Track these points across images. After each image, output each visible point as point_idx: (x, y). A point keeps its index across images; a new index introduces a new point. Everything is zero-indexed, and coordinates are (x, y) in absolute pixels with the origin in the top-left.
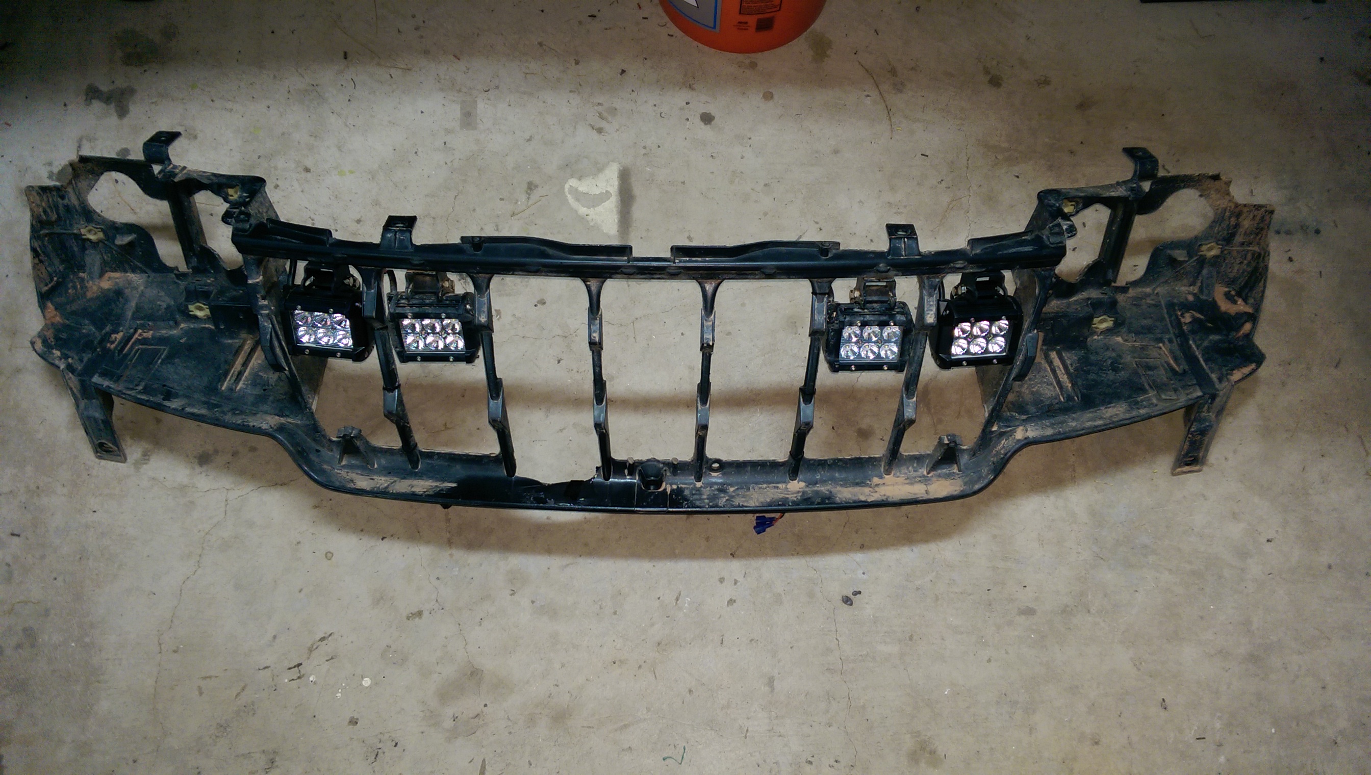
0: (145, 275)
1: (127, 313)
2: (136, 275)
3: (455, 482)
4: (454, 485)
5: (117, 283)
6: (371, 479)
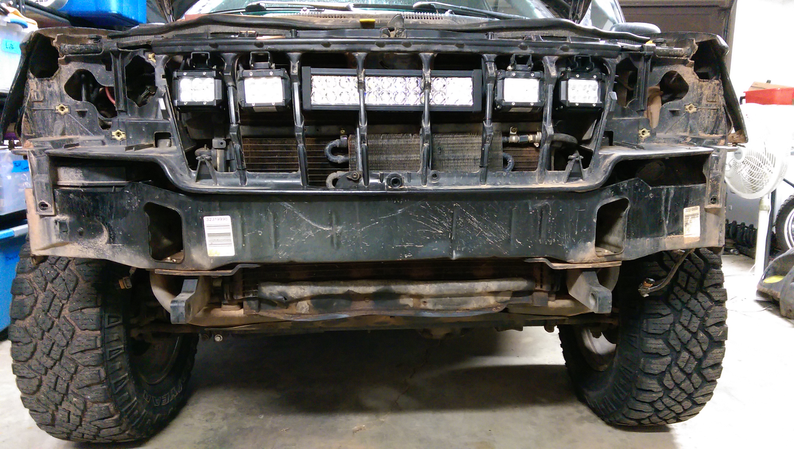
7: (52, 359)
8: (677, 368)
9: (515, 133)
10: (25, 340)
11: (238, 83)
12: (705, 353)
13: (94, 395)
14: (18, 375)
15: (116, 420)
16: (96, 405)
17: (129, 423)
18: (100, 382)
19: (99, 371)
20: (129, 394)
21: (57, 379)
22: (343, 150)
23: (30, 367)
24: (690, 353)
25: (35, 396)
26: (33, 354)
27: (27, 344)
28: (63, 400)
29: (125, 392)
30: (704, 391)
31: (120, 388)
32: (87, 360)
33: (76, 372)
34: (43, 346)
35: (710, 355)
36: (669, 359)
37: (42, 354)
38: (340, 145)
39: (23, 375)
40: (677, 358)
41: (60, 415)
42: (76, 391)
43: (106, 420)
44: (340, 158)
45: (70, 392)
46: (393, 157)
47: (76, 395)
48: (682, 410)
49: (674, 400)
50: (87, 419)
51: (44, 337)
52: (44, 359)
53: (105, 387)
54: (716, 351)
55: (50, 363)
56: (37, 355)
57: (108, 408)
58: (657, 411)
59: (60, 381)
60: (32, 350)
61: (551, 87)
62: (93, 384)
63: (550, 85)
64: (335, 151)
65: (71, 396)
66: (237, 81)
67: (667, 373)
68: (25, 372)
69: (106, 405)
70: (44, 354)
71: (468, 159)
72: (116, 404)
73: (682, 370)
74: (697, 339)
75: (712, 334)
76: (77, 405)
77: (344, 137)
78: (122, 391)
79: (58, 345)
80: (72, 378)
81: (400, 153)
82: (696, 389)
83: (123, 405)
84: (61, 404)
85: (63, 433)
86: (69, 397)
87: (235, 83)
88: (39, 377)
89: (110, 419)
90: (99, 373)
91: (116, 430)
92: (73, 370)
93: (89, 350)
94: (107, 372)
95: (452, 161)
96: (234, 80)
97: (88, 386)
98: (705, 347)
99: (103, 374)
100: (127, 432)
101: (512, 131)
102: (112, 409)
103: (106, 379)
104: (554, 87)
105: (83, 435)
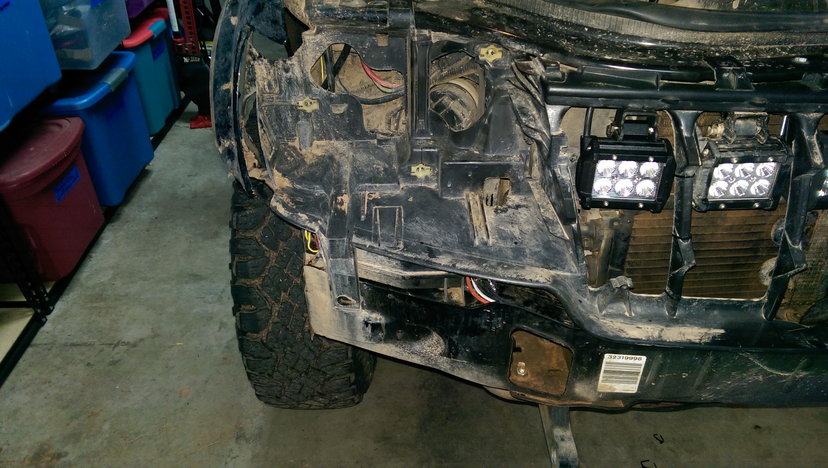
0: (347, 142)
1: (344, 177)
2: (339, 142)
3: (721, 328)
4: (722, 331)
5: (327, 151)
6: (638, 328)
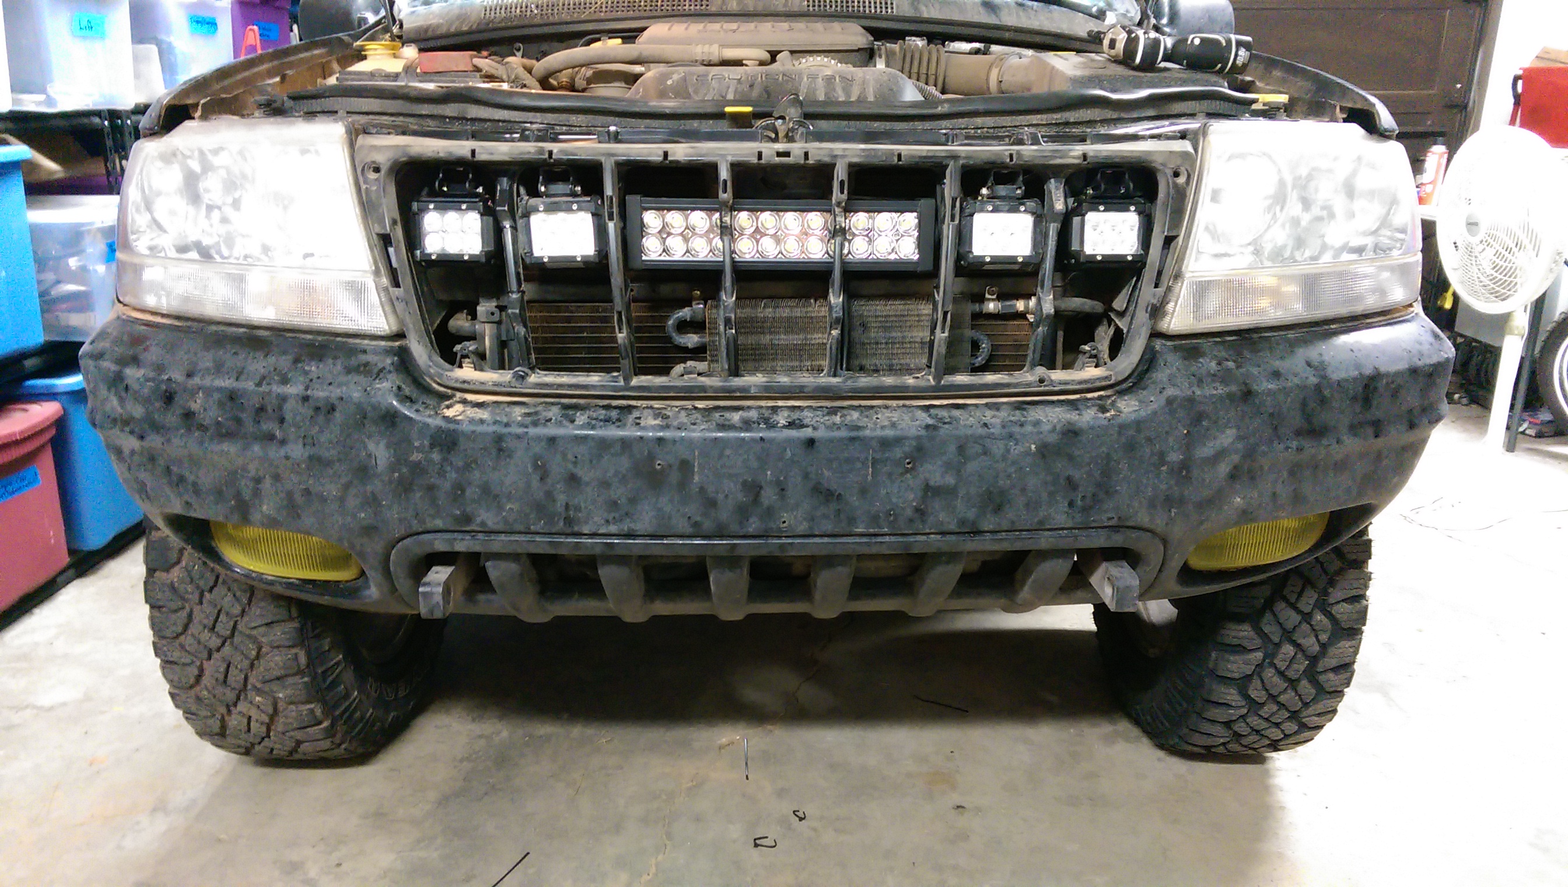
7: (218, 636)
8: (1273, 671)
9: (994, 297)
10: (173, 605)
11: (520, 222)
12: (1324, 647)
13: (289, 692)
14: (163, 658)
15: (326, 729)
16: (293, 707)
17: (347, 733)
18: (300, 672)
19: (296, 654)
20: (346, 688)
21: (228, 666)
22: (696, 325)
23: (182, 647)
24: (1298, 646)
25: (193, 692)
26: (186, 627)
27: (176, 611)
28: (238, 698)
29: (340, 685)
30: (1320, 707)
31: (331, 679)
32: (277, 638)
33: (258, 657)
34: (203, 616)
35: (1332, 651)
36: (1259, 655)
37: (201, 628)
38: (691, 318)
39: (171, 659)
40: (1273, 655)
41: (234, 721)
42: (259, 685)
43: (309, 729)
44: (692, 340)
45: (249, 687)
46: (783, 339)
47: (259, 691)
48: (1282, 736)
49: (1266, 719)
50: (279, 726)
51: (204, 601)
52: (206, 635)
53: (306, 679)
54: (1345, 644)
55: (215, 642)
56: (194, 629)
57: (312, 711)
58: (1238, 736)
59: (233, 671)
60: (186, 621)
61: (1053, 229)
62: (286, 676)
63: (1052, 225)
64: (684, 326)
65: (251, 694)
66: (517, 218)
67: (1255, 677)
68: (176, 655)
69: (309, 706)
70: (205, 627)
71: (910, 342)
72: (324, 702)
73: (1281, 674)
74: (1311, 625)
75: (1338, 616)
76: (262, 707)
77: (698, 304)
78: (334, 684)
79: (227, 614)
80: (252, 666)
81: (792, 332)
82: (1306, 705)
83: (335, 706)
84: (235, 705)
85: (239, 747)
86: (249, 696)
87: (515, 221)
88: (198, 663)
89: (316, 728)
90: (296, 657)
91: (326, 744)
92: (254, 653)
93: (278, 622)
94: (309, 655)
95: (883, 346)
96: (514, 219)
97: (278, 679)
98: (1324, 637)
99: (303, 659)
100: (343, 746)
101: (989, 294)
102: (318, 712)
103: (308, 666)
104: (1059, 226)
105: (272, 750)
